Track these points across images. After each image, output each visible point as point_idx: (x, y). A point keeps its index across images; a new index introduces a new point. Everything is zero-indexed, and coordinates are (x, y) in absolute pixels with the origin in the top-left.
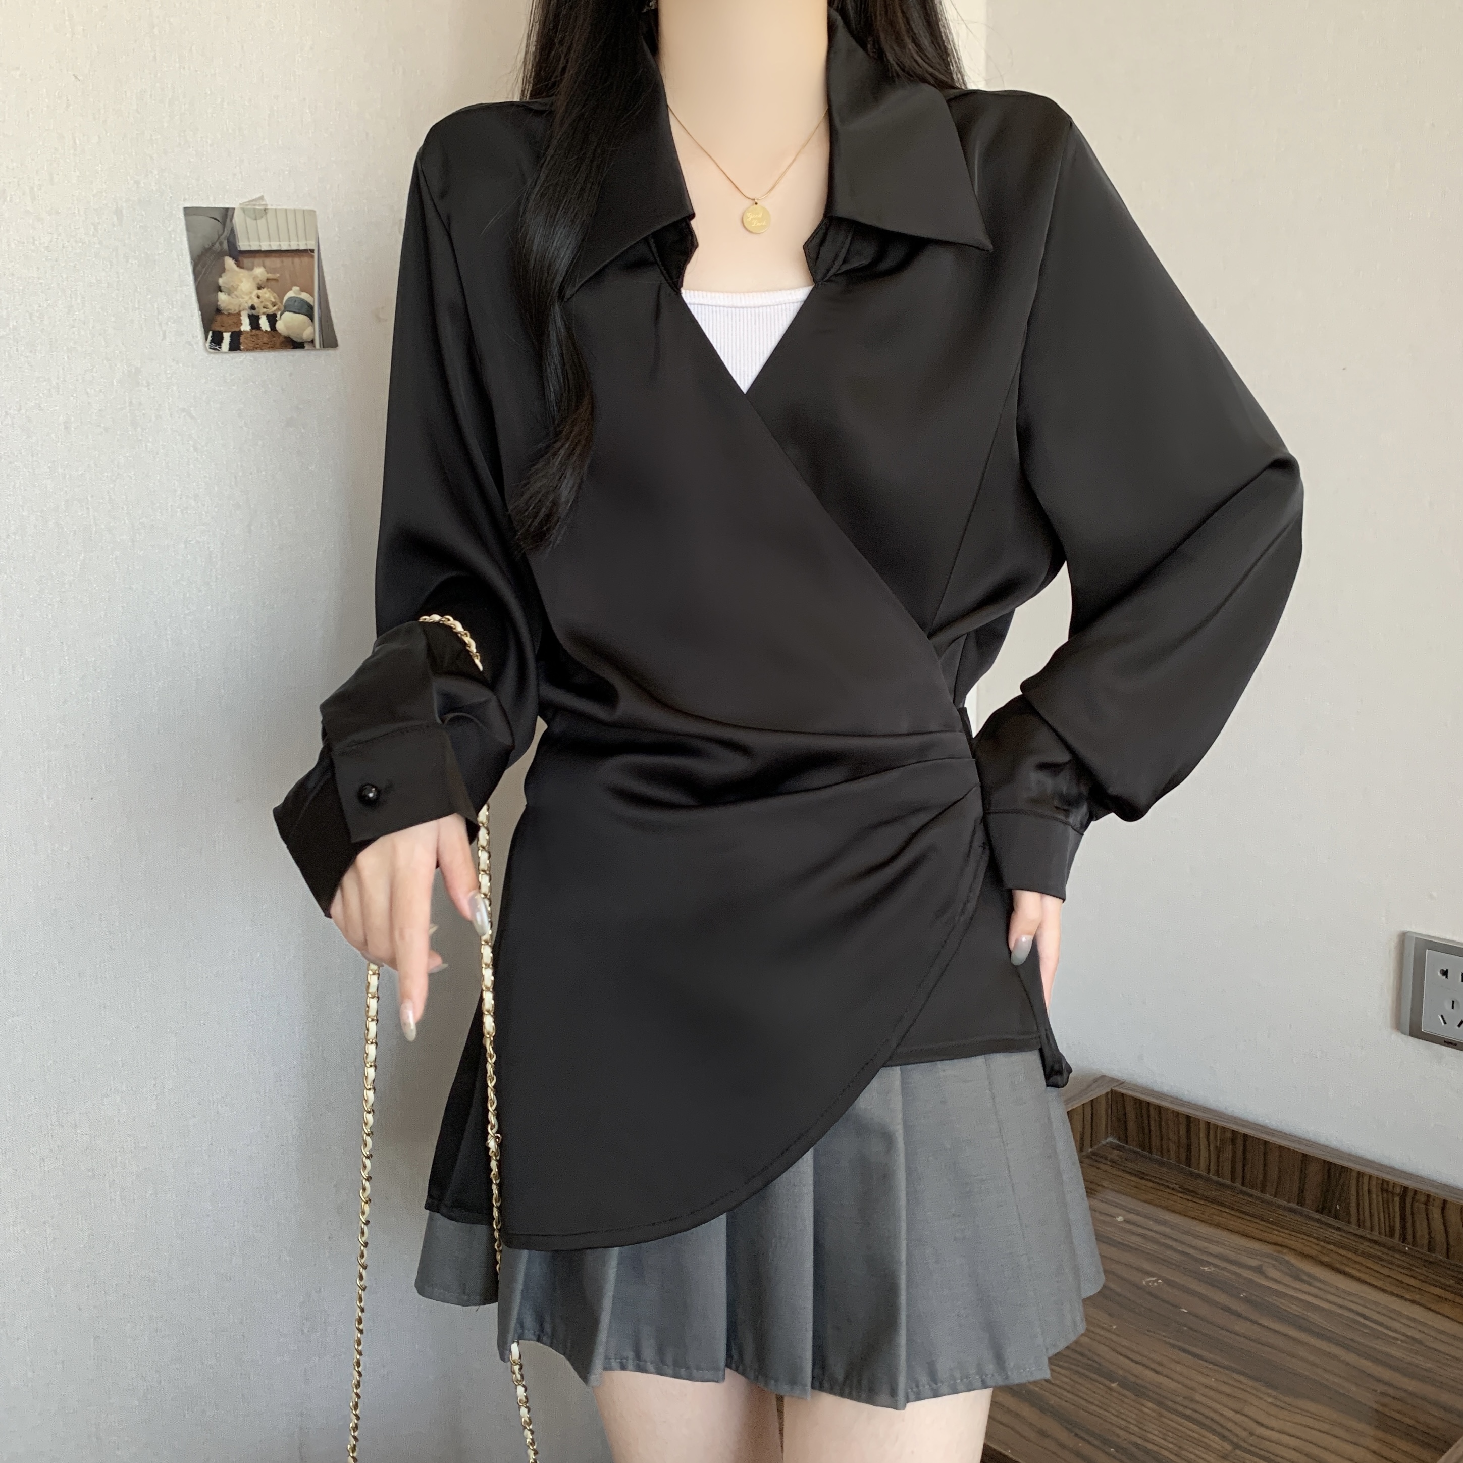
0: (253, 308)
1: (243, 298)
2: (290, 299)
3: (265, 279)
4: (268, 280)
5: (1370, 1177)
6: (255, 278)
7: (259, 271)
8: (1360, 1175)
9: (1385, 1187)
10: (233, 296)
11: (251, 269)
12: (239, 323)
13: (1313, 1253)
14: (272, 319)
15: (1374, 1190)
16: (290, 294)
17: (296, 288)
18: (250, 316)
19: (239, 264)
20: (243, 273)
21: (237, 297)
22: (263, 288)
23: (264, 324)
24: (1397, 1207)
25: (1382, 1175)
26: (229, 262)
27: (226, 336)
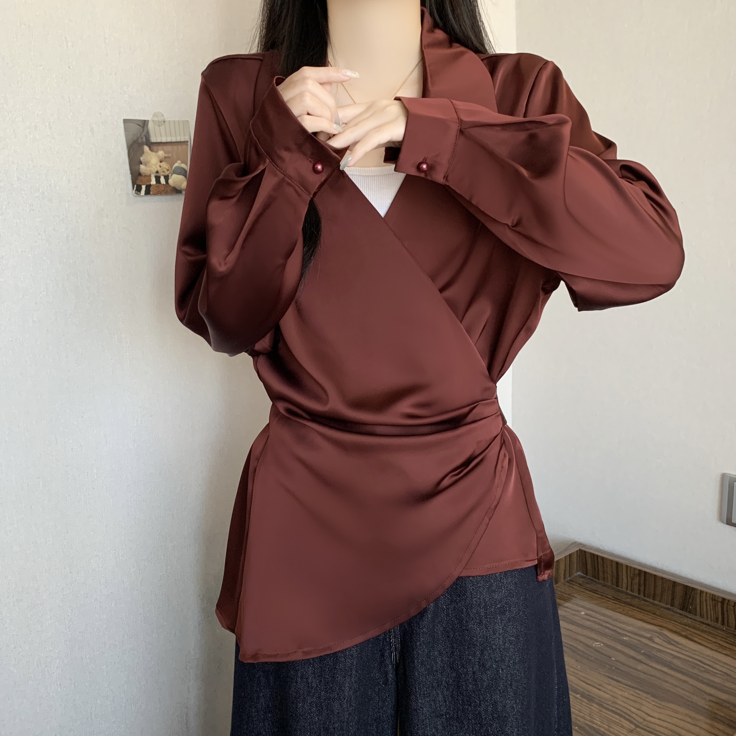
0: (157, 172)
1: (152, 167)
2: (176, 167)
3: (163, 157)
4: (165, 157)
5: (707, 593)
6: (159, 157)
7: (161, 153)
8: (701, 592)
9: (714, 598)
10: (148, 166)
11: (157, 152)
12: (150, 180)
13: (678, 631)
14: (167, 178)
15: (708, 599)
16: (176, 165)
17: (179, 162)
18: (156, 177)
19: (151, 150)
20: (153, 154)
21: (149, 167)
22: (163, 162)
23: (163, 180)
24: (720, 607)
25: (712, 592)
26: (146, 148)
27: (144, 187)
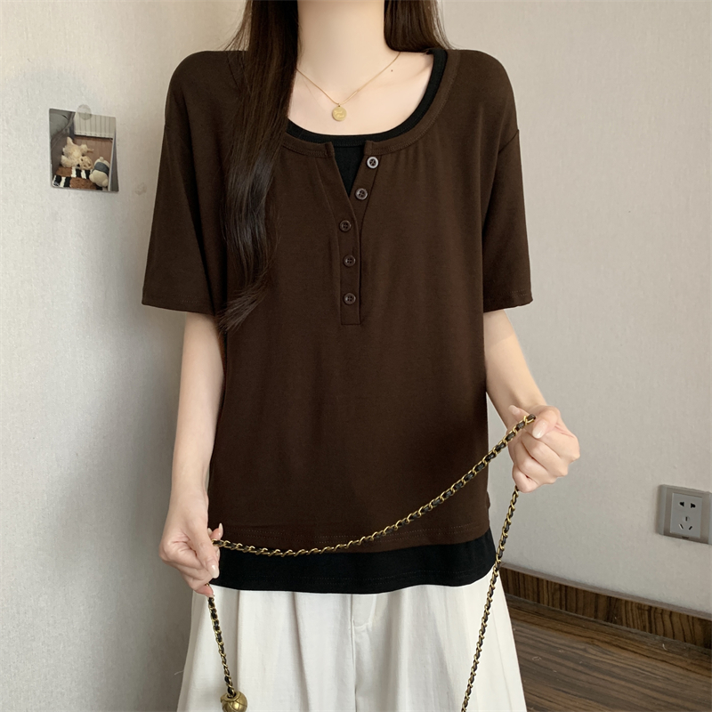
0: (79, 165)
1: (73, 160)
2: (98, 163)
3: (86, 151)
4: (88, 152)
5: (632, 603)
6: (81, 150)
7: (84, 147)
8: (626, 602)
9: (640, 607)
10: (69, 158)
11: (80, 145)
12: (71, 173)
14: (88, 173)
15: (634, 608)
16: (98, 161)
17: (102, 158)
18: (77, 170)
19: (74, 142)
20: (77, 146)
21: (71, 159)
22: (85, 156)
23: (83, 175)
24: (647, 616)
25: (637, 601)
26: (70, 140)
27: (63, 179)
